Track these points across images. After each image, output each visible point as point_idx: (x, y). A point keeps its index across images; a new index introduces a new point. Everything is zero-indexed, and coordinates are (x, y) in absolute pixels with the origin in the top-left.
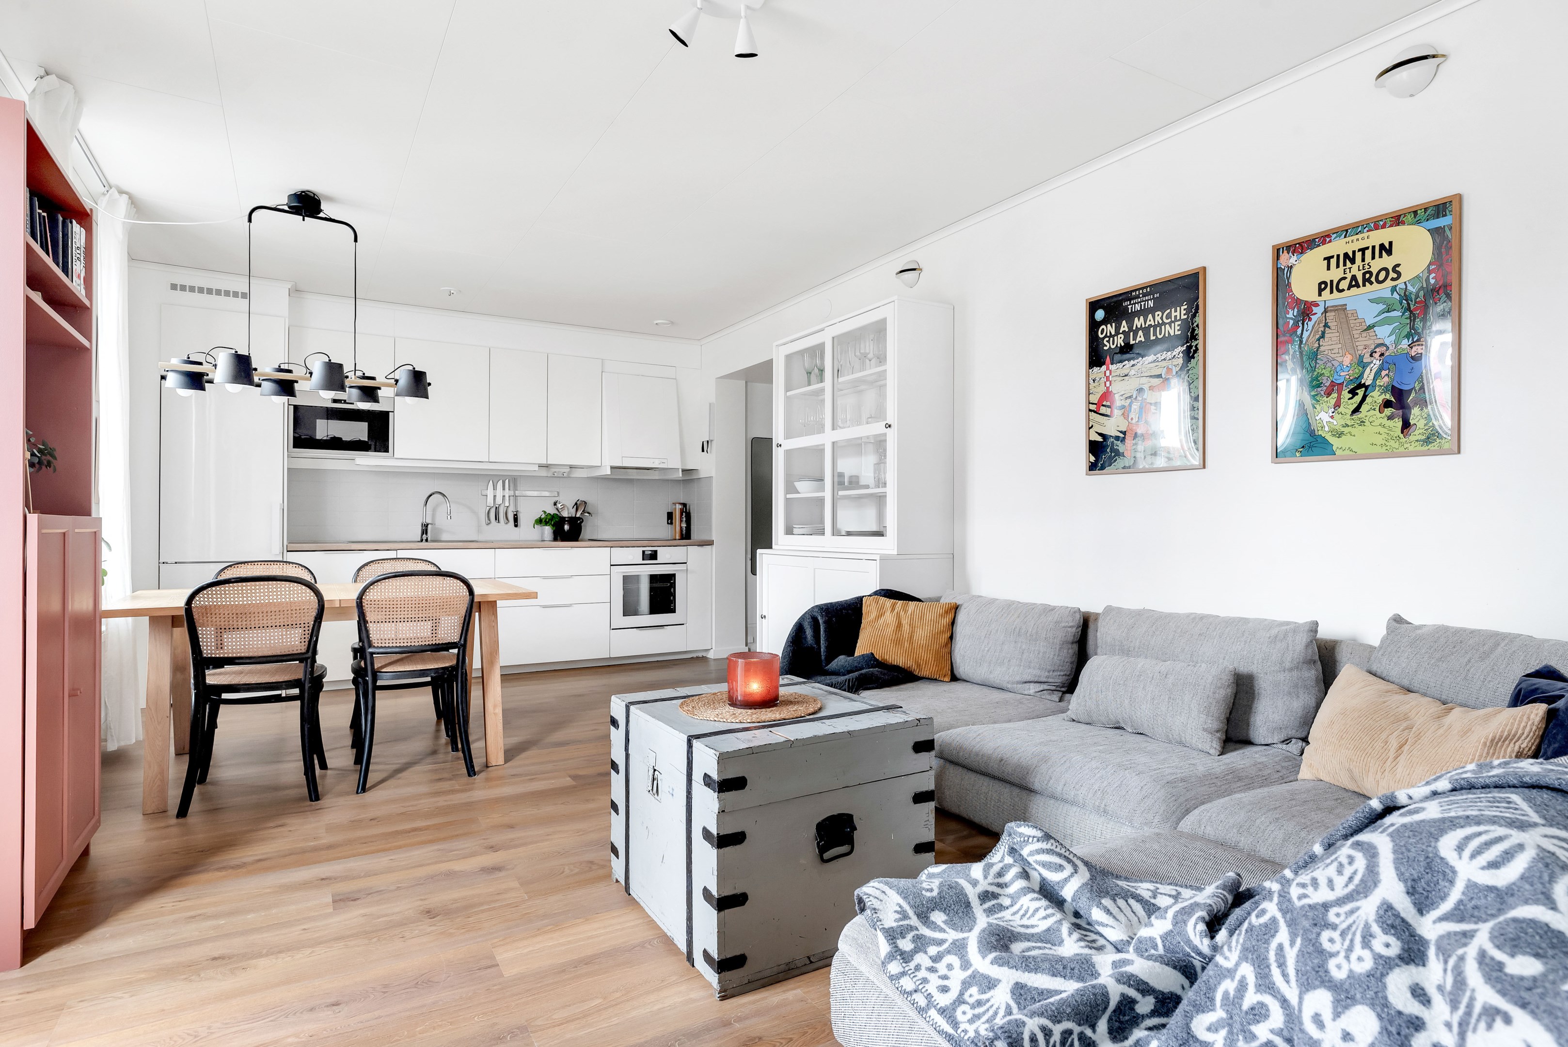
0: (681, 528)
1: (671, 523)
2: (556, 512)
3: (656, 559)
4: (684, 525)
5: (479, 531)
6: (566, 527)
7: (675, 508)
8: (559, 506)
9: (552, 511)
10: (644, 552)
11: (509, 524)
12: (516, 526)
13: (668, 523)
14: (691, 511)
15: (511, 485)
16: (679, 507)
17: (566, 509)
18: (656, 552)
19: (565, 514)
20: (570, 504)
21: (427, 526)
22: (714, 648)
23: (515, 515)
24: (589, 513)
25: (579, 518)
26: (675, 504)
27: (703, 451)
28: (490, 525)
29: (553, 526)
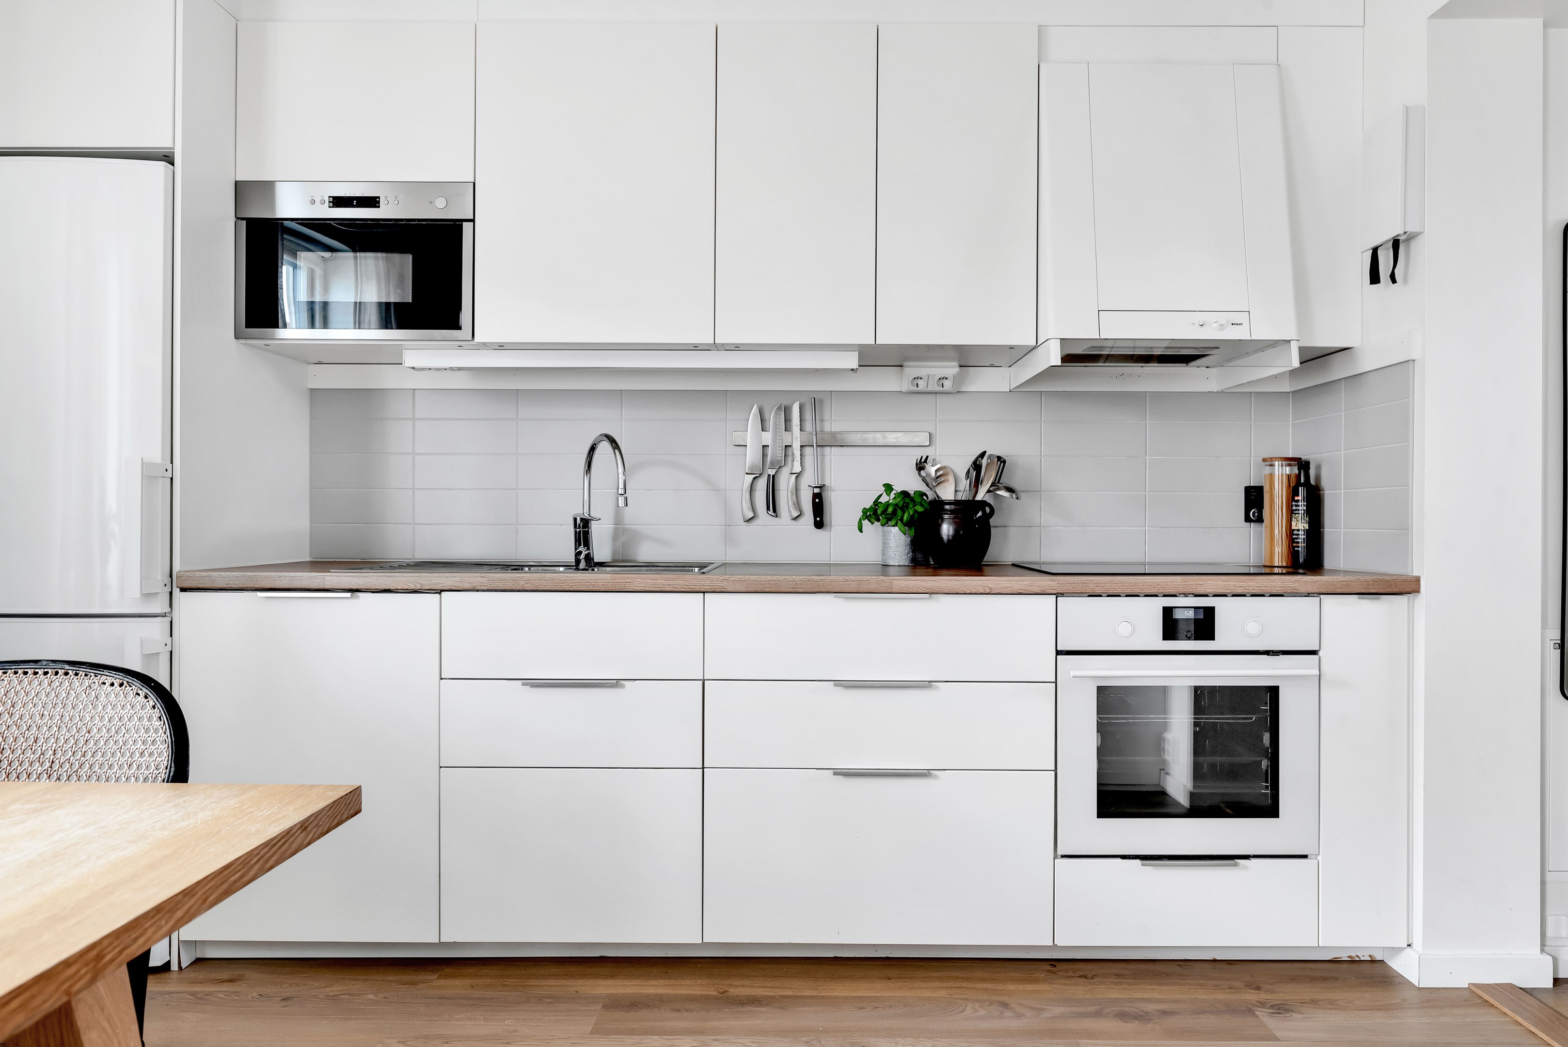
0: (1291, 534)
1: (1260, 520)
2: (923, 488)
3: (1209, 634)
4: (1301, 525)
5: (728, 539)
6: (947, 530)
7: (1271, 476)
8: (932, 470)
9: (912, 484)
10: (1168, 612)
11: (802, 520)
12: (819, 525)
13: (1248, 519)
14: (1325, 483)
15: (808, 416)
16: (1282, 472)
17: (951, 478)
18: (1210, 612)
19: (947, 493)
20: (961, 466)
21: (586, 523)
22: (1417, 942)
23: (816, 496)
24: (1010, 490)
25: (983, 504)
26: (1269, 461)
27: (1375, 278)
28: (755, 522)
29: (908, 524)
